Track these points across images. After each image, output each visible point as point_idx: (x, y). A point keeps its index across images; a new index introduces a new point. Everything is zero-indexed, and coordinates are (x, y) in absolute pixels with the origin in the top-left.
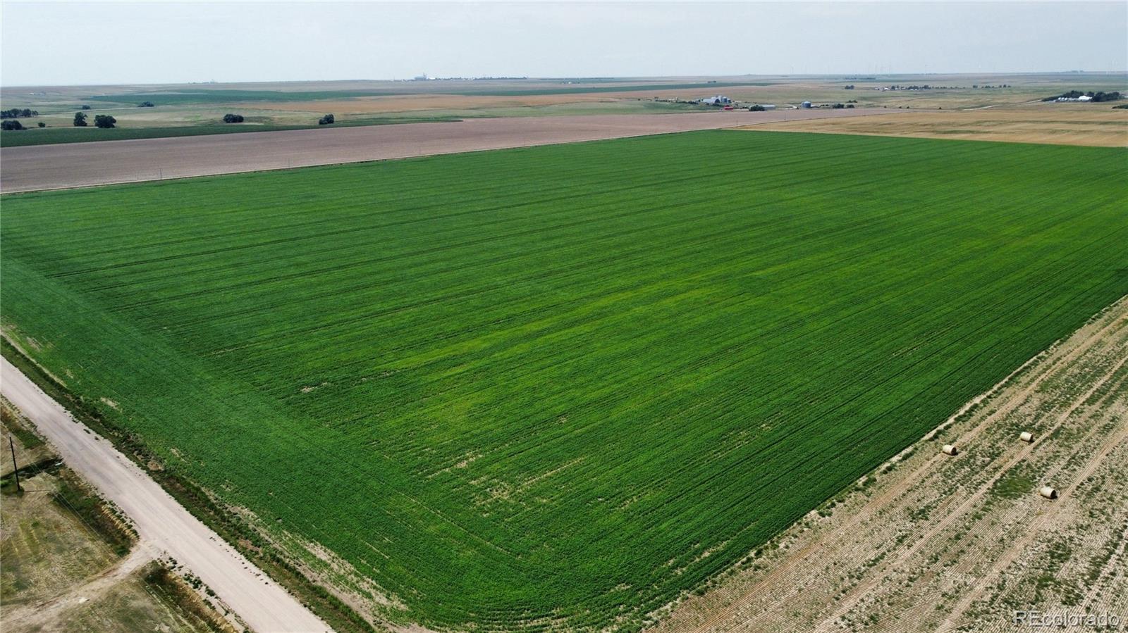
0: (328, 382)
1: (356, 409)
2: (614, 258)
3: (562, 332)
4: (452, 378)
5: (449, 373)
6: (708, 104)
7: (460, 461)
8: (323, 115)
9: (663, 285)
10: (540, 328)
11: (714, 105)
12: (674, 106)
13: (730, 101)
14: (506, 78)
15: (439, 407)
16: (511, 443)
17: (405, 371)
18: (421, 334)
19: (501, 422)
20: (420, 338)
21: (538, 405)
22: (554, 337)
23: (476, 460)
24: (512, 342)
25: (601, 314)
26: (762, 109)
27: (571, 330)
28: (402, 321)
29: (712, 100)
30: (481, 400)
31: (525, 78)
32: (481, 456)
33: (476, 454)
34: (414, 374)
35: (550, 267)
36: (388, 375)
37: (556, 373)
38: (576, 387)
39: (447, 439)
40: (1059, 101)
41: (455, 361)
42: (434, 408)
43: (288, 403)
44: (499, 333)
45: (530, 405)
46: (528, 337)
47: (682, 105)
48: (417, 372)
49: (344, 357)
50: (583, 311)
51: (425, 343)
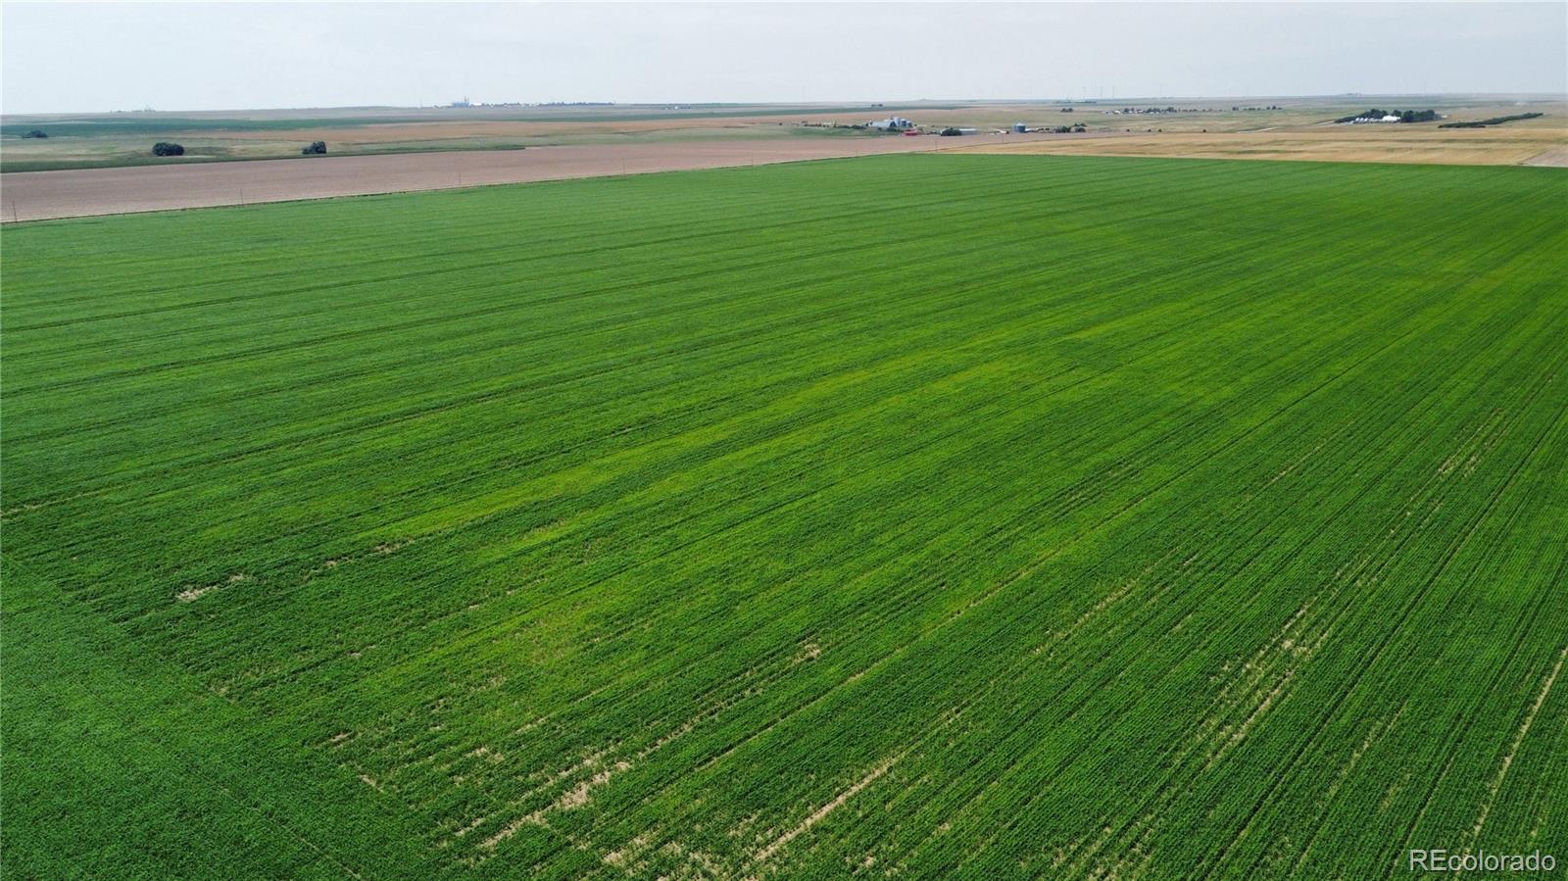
0: (246, 573)
1: (304, 641)
2: (816, 318)
3: (756, 448)
4: (534, 554)
5: (527, 542)
6: (880, 129)
7: (569, 784)
8: (308, 145)
9: (920, 358)
10: (709, 441)
11: (888, 130)
12: (831, 132)
13: (910, 125)
14: (584, 104)
15: (507, 626)
16: (696, 720)
17: (427, 542)
18: (462, 460)
19: (661, 665)
20: (461, 467)
21: (743, 614)
22: (741, 458)
23: (614, 781)
24: (659, 470)
25: (823, 412)
26: (958, 133)
27: (777, 442)
28: (423, 436)
29: (886, 124)
30: (608, 605)
31: (610, 104)
32: (623, 766)
33: (610, 761)
34: (447, 547)
35: (701, 333)
36: (388, 551)
37: (767, 535)
38: (821, 564)
39: (530, 715)
40: (1356, 123)
41: (541, 514)
42: (497, 631)
43: (136, 633)
44: (627, 453)
45: (725, 612)
46: (690, 459)
47: (842, 131)
48: (454, 542)
49: (290, 514)
50: (786, 407)
51: (473, 477)
